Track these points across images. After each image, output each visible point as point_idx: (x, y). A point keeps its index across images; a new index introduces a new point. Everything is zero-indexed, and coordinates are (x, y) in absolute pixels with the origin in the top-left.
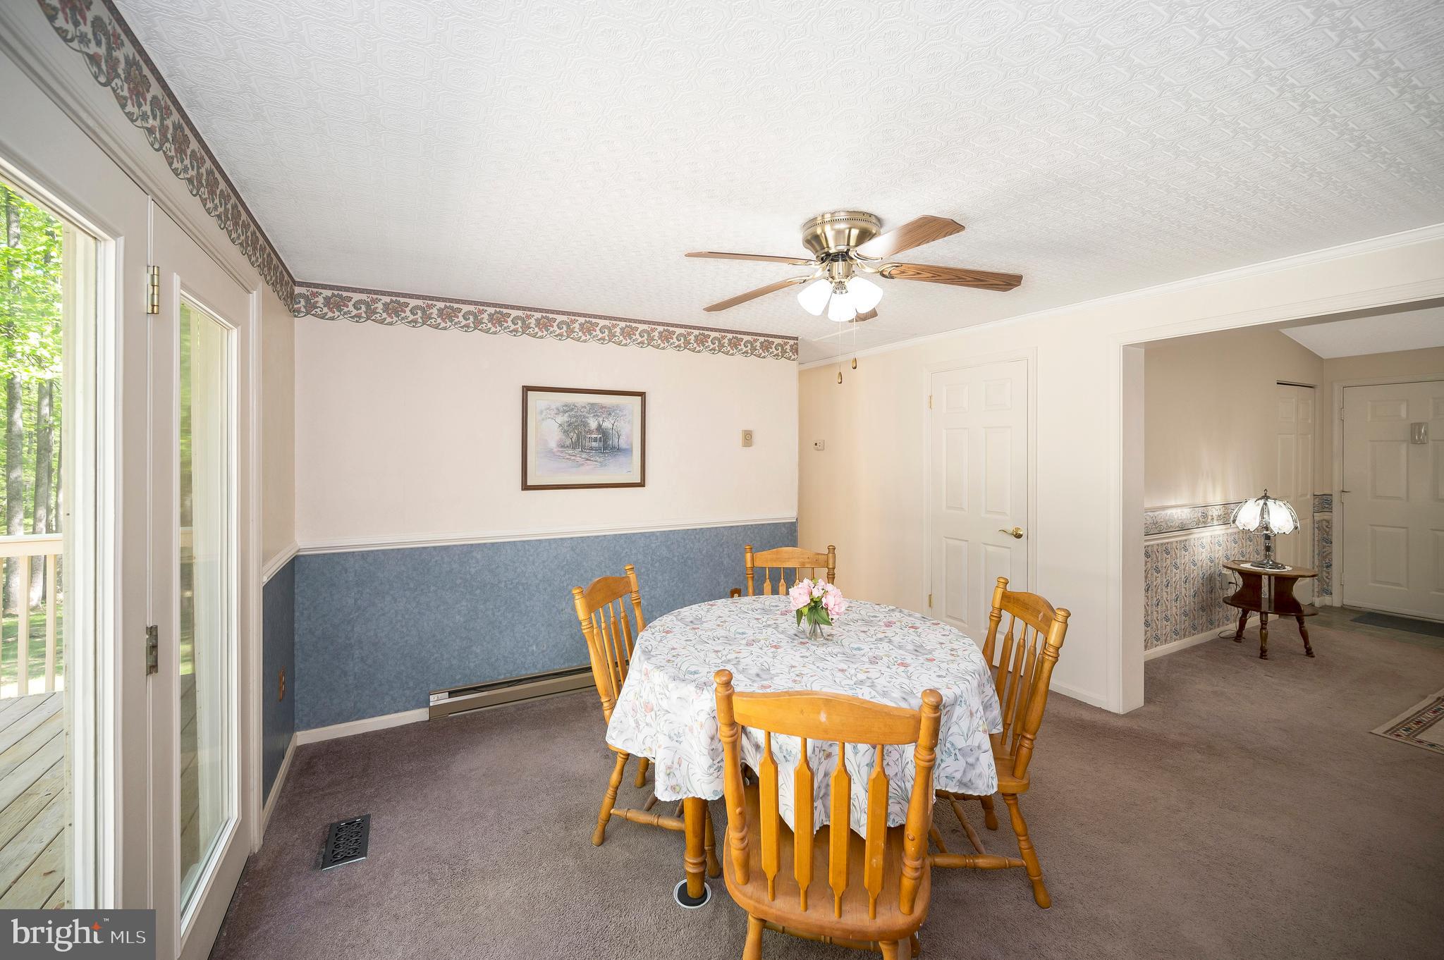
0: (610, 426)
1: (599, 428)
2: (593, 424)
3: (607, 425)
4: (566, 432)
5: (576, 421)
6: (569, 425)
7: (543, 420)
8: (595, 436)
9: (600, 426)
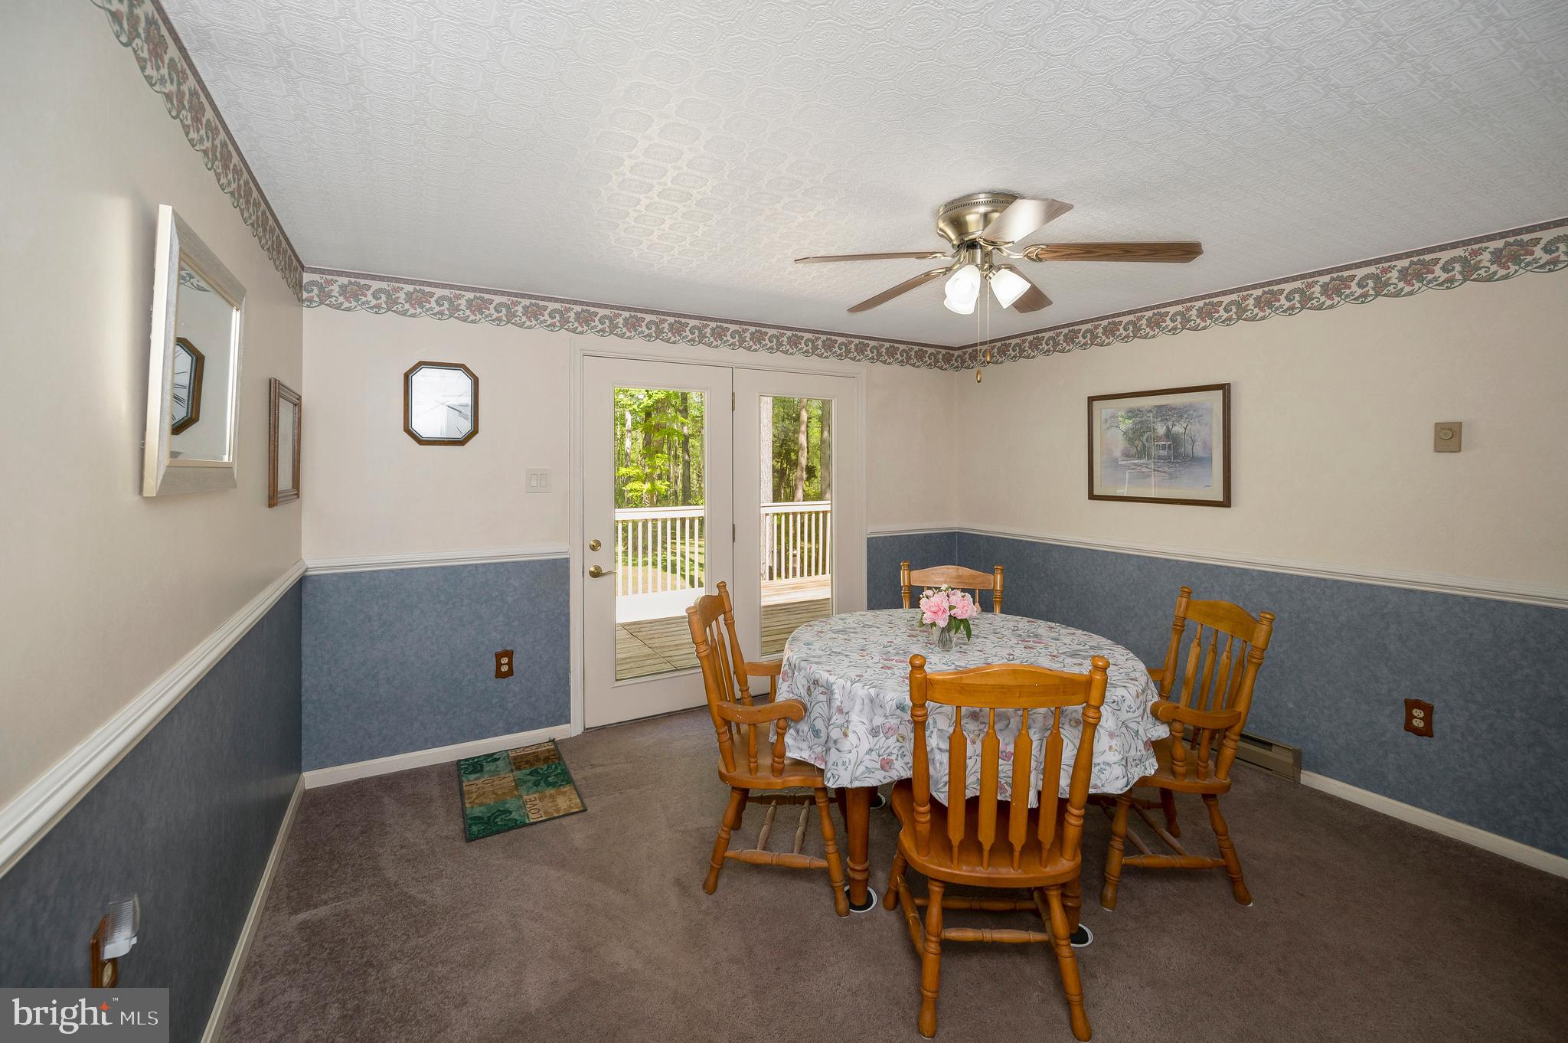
0: (1182, 430)
1: (1168, 434)
2: (1161, 430)
3: (1178, 429)
4: (1131, 441)
5: (1141, 428)
6: (1134, 433)
7: (1108, 429)
8: (1164, 443)
9: (1168, 431)
